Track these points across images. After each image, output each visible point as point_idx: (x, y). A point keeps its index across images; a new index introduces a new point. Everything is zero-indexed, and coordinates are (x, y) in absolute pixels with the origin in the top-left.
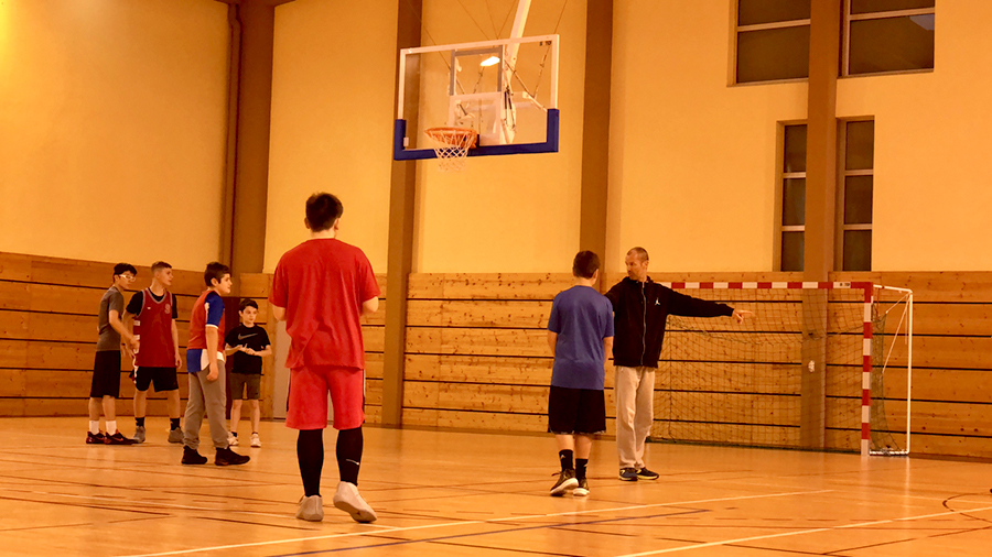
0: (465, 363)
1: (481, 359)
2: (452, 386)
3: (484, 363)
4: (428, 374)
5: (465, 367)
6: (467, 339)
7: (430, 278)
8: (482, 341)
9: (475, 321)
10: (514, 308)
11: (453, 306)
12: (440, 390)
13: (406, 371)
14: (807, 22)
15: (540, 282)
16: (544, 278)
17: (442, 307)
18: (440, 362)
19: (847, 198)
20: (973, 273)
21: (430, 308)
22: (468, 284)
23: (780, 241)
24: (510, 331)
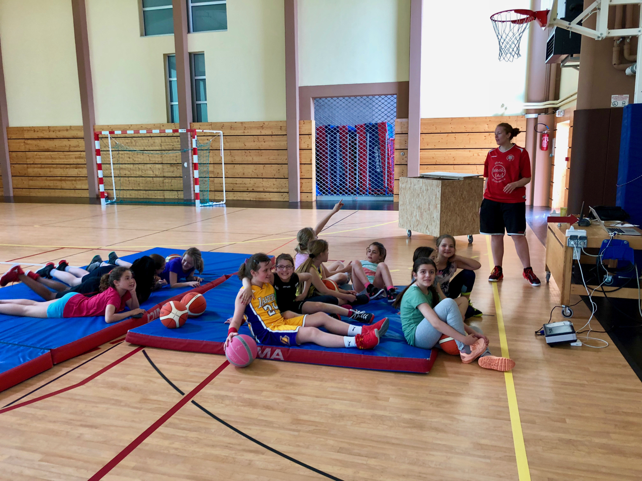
0: (39, 168)
1: (46, 166)
2: (35, 178)
3: (47, 168)
4: (23, 173)
5: (39, 170)
6: (38, 156)
7: (17, 129)
8: (44, 157)
9: (40, 148)
10: (57, 143)
11: (29, 142)
12: (29, 180)
13: (13, 172)
14: (171, 7)
15: (67, 130)
16: (69, 128)
17: (24, 142)
18: (28, 168)
19: (197, 88)
20: (248, 122)
21: (19, 143)
22: (34, 132)
23: (170, 109)
24: (56, 153)
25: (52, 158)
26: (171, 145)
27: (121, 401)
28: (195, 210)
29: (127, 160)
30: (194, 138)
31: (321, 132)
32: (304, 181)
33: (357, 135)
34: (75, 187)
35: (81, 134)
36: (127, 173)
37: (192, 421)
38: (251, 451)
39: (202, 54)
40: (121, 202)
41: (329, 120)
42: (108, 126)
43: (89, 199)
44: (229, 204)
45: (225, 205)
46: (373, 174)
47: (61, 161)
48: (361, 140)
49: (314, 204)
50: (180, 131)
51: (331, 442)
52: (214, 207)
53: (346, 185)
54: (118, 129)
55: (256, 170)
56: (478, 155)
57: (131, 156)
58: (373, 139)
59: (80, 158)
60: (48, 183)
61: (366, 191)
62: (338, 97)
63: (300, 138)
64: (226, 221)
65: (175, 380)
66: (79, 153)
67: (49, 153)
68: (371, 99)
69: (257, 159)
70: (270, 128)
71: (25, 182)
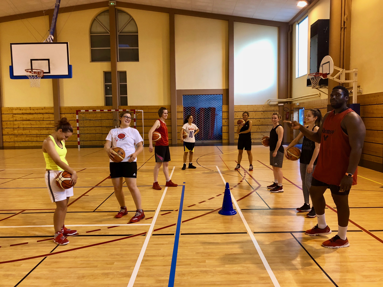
0: (22, 130)
1: (27, 129)
2: (18, 136)
3: (27, 130)
4: (10, 133)
5: (22, 131)
6: (21, 124)
7: (8, 108)
8: (26, 124)
9: (24, 119)
10: (35, 116)
11: (16, 115)
12: (15, 137)
13: (3, 133)
15: (42, 109)
16: (43, 108)
17: (13, 116)
18: (14, 130)
19: (121, 89)
21: (10, 116)
22: (20, 110)
23: (105, 99)
24: (35, 121)
25: (31, 124)
26: (106, 117)
35: (52, 111)
39: (125, 72)
42: (69, 107)
47: (38, 126)
56: (259, 121)
59: (50, 124)
60: (27, 139)
62: (194, 95)
63: (177, 114)
66: (49, 121)
67: (29, 122)
71: (12, 138)
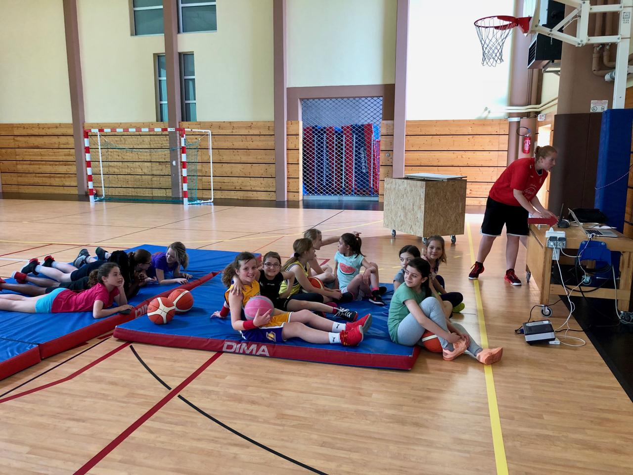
1: (35, 162)
2: (24, 175)
3: (36, 164)
4: (12, 169)
5: (28, 166)
6: (27, 153)
8: (32, 155)
9: (30, 145)
10: (46, 140)
11: (19, 138)
12: (19, 176)
14: (161, 7)
15: (57, 127)
16: (58, 126)
17: (14, 139)
18: (17, 164)
19: (186, 89)
20: (237, 122)
21: (8, 140)
22: (24, 128)
23: (160, 108)
24: (46, 150)
25: (41, 155)
26: (159, 143)
27: (108, 395)
28: (183, 208)
29: (116, 158)
30: (183, 137)
31: (308, 132)
32: (291, 180)
33: (344, 136)
34: (64, 184)
35: (70, 131)
36: (116, 170)
37: (178, 416)
38: (236, 445)
39: (192, 54)
40: (110, 199)
41: (316, 121)
42: (98, 124)
43: (77, 195)
44: (217, 202)
45: (212, 204)
46: (359, 174)
47: (51, 158)
48: (348, 141)
49: (301, 204)
50: (169, 130)
51: (315, 437)
52: (202, 205)
53: (333, 184)
54: (107, 127)
55: (243, 169)
56: (462, 157)
57: (120, 154)
58: (359, 140)
59: (69, 155)
60: (37, 180)
61: (352, 191)
62: (325, 99)
63: (287, 138)
64: (214, 219)
65: (162, 375)
66: (68, 150)
67: (38, 150)
68: (357, 101)
69: (244, 159)
70: (258, 128)
71: (14, 179)
